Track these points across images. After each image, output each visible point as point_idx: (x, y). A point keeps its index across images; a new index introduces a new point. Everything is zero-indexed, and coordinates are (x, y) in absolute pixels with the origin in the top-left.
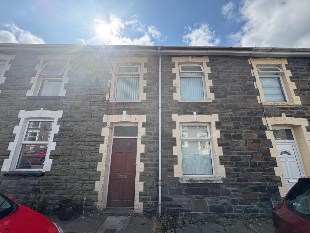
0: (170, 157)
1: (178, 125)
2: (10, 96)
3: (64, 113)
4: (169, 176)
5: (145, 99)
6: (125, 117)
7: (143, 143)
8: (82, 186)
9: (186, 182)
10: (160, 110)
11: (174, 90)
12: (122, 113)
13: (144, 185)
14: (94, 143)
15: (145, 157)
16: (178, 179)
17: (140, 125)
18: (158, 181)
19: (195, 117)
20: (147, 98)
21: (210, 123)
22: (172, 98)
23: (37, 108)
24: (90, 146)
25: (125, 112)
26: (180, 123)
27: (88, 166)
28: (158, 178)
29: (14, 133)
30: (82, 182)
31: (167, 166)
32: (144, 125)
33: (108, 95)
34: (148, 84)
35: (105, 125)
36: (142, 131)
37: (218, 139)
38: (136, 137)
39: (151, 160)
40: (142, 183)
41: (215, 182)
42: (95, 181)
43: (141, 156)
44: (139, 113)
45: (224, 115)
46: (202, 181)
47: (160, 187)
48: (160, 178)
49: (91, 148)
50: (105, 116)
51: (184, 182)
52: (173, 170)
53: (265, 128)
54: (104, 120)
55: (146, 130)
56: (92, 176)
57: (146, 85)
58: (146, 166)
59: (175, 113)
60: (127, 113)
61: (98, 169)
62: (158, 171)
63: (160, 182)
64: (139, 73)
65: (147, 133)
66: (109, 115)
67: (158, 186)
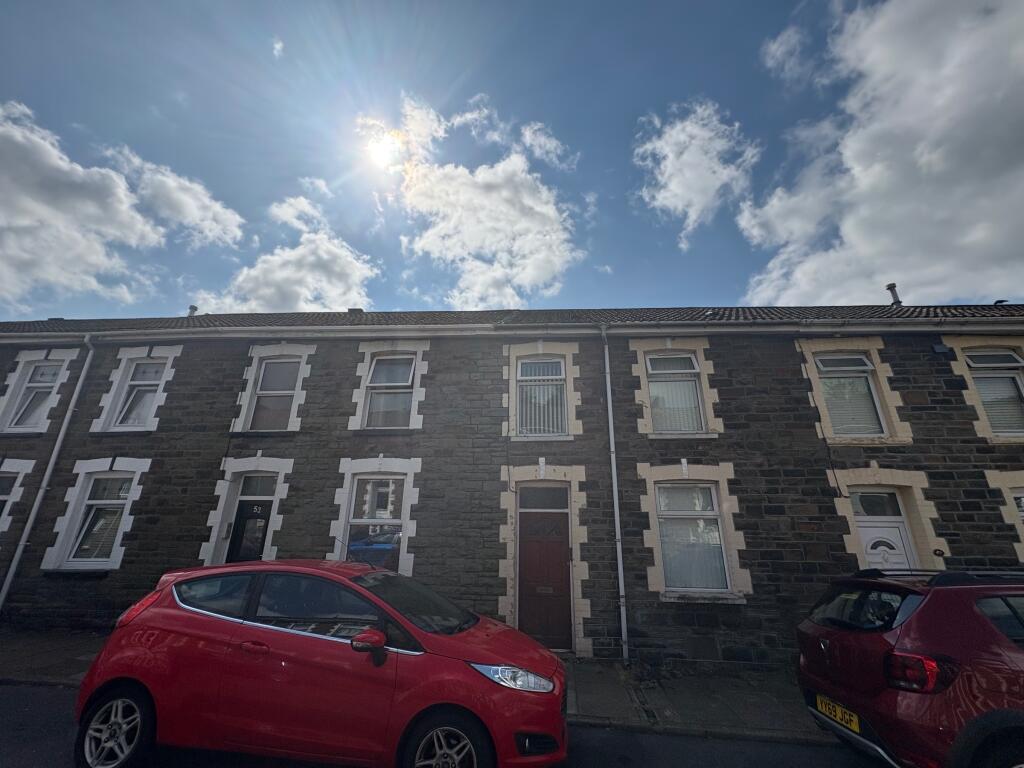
0: (640, 551)
1: (650, 486)
2: (319, 429)
3: (423, 463)
4: (640, 589)
5: (580, 432)
6: (543, 471)
7: (583, 523)
8: (474, 606)
9: (672, 600)
10: (613, 456)
11: (639, 413)
12: (537, 463)
13: (592, 605)
14: (489, 523)
15: (589, 551)
16: (657, 594)
17: (575, 487)
18: (618, 596)
19: (685, 470)
20: (585, 431)
21: (716, 482)
22: (635, 429)
23: (372, 453)
24: (483, 528)
25: (542, 460)
26: (656, 482)
27: (480, 568)
28: (618, 592)
29: (336, 502)
30: (473, 597)
31: (633, 569)
32: (582, 486)
33: (505, 424)
34: (584, 401)
35: (505, 486)
36: (578, 500)
37: (734, 515)
38: (566, 511)
39: (603, 558)
40: (588, 602)
41: (730, 602)
42: (497, 595)
43: (582, 550)
44: (571, 463)
45: (745, 464)
46: (705, 599)
47: (623, 610)
48: (622, 592)
49: (484, 532)
50: (504, 468)
51: (668, 600)
52: (645, 577)
53: (835, 493)
54: (504, 477)
55: (588, 497)
56: (491, 586)
57: (580, 403)
58: (591, 568)
59: (643, 461)
60: (548, 463)
61: (502, 574)
62: (617, 578)
63: (622, 600)
64: (563, 376)
65: (589, 504)
66: (511, 467)
67: (619, 607)
